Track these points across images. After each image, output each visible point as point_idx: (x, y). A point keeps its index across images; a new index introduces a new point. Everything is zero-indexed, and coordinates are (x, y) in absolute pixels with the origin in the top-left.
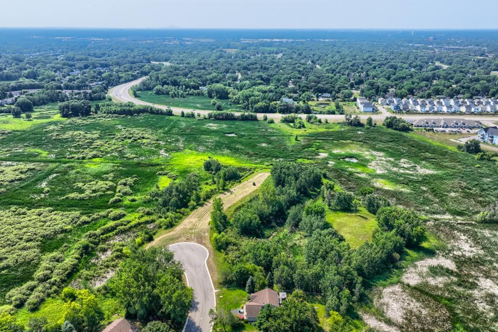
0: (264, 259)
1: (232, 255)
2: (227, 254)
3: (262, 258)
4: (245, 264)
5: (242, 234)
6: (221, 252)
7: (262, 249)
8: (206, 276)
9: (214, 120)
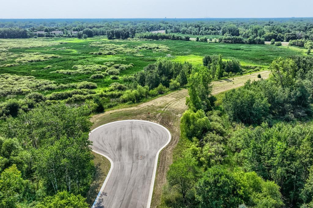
0: (282, 164)
1: (209, 149)
2: (202, 145)
3: (276, 160)
4: (232, 170)
5: (235, 120)
6: (192, 141)
7: (279, 139)
8: (145, 178)
9: (223, 43)
